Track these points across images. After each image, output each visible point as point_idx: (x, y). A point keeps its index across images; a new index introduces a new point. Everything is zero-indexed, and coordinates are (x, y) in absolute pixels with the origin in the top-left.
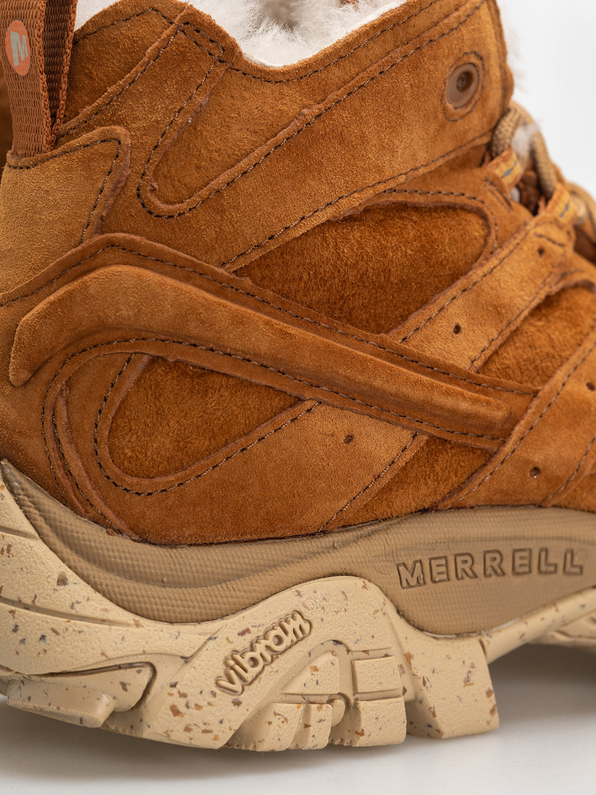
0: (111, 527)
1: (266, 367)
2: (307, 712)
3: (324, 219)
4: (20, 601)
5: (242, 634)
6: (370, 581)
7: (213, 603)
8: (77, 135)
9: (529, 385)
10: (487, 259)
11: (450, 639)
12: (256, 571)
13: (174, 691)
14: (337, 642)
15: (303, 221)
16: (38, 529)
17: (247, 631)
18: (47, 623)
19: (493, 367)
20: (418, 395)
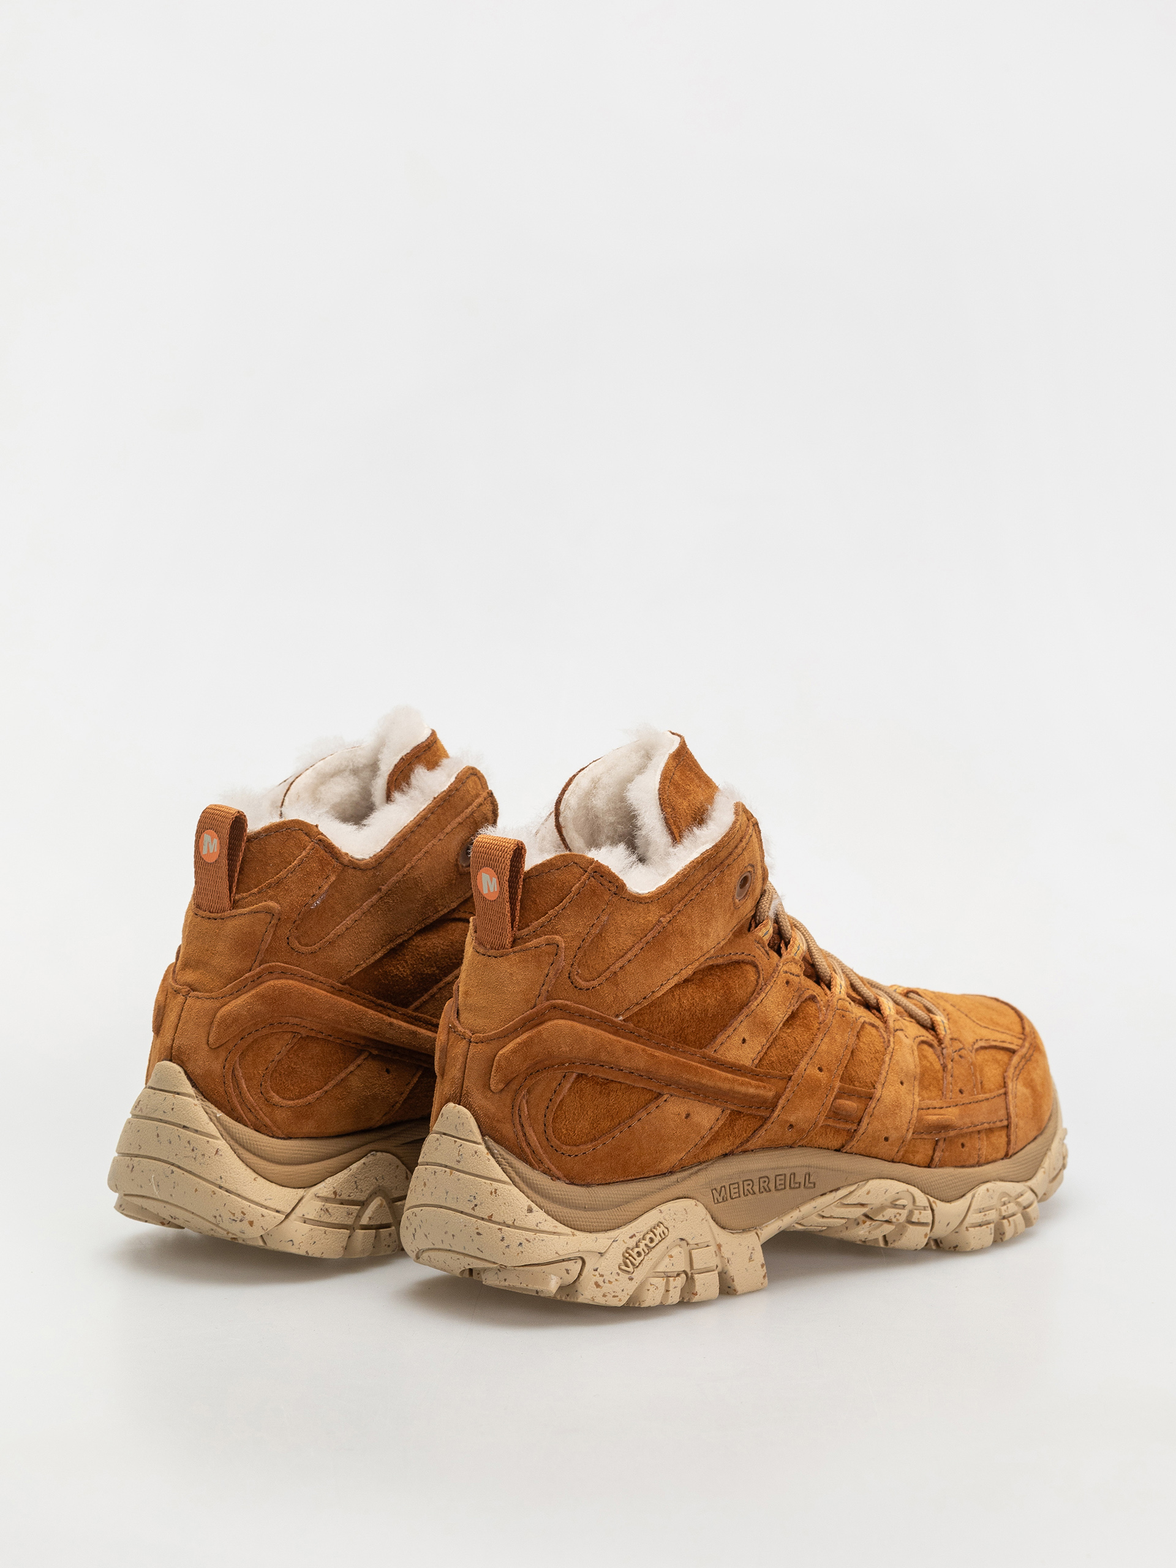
0: (554, 1176)
1: (642, 1076)
2: (667, 1283)
3: (673, 984)
4: (504, 1222)
5: (631, 1237)
6: (698, 1201)
7: (614, 1219)
8: (529, 940)
9: (786, 1073)
10: (759, 994)
11: (740, 1233)
12: (636, 1199)
13: (596, 1273)
14: (682, 1239)
15: (662, 987)
16: (512, 1179)
17: (634, 1235)
18: (523, 1235)
19: (764, 1063)
20: (726, 1086)
